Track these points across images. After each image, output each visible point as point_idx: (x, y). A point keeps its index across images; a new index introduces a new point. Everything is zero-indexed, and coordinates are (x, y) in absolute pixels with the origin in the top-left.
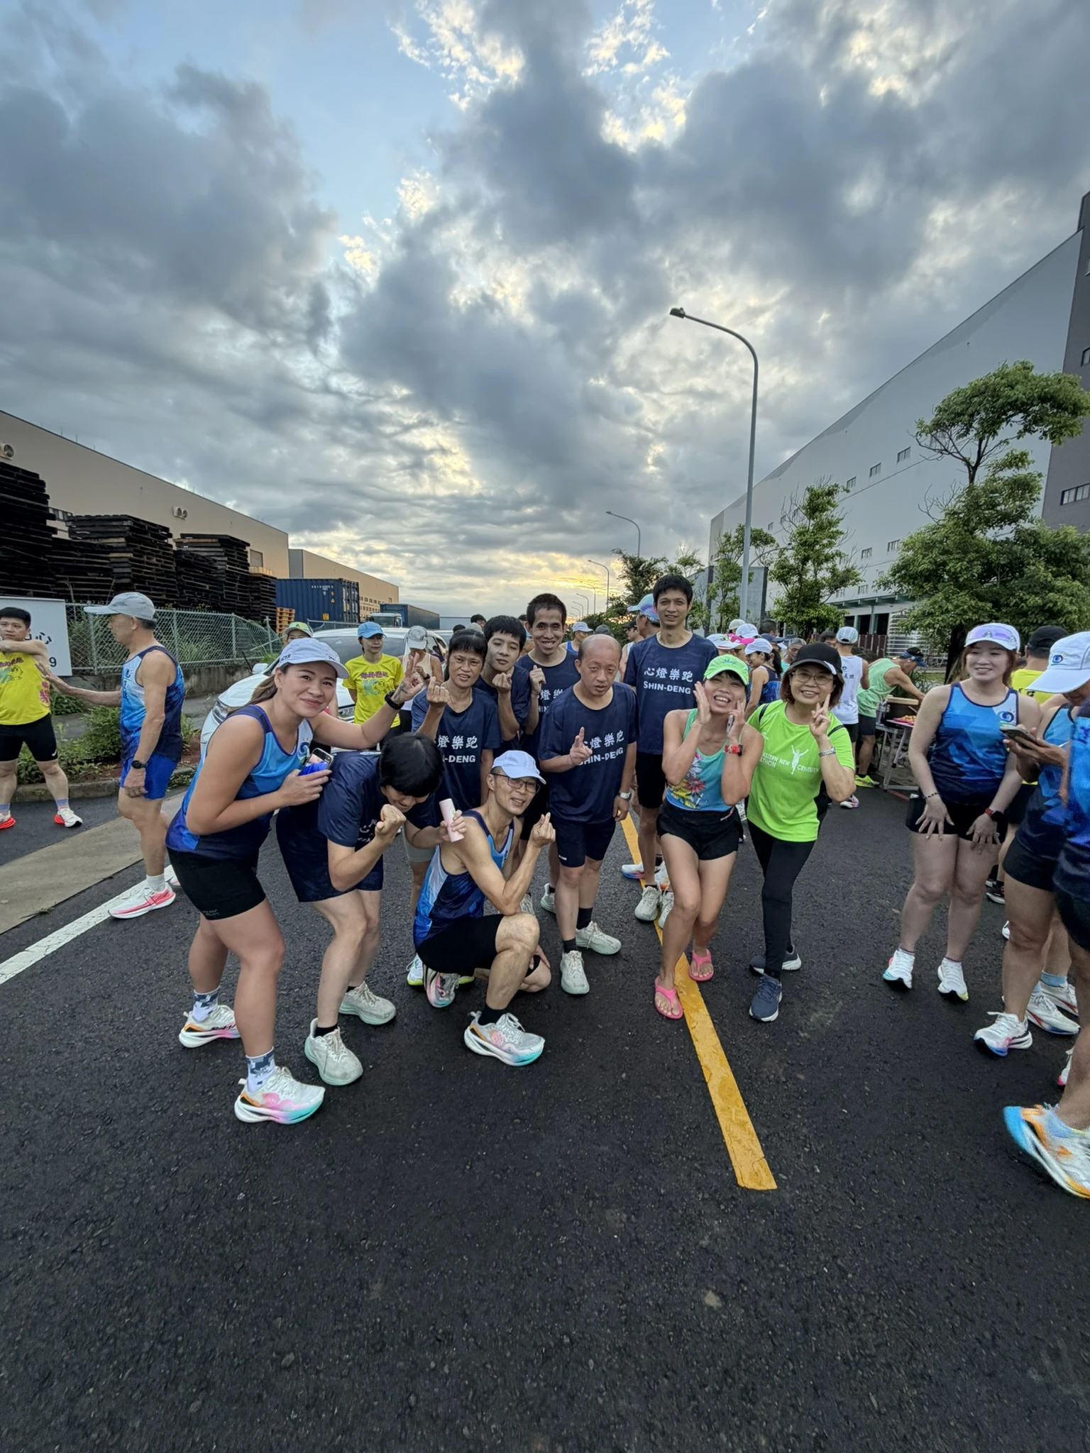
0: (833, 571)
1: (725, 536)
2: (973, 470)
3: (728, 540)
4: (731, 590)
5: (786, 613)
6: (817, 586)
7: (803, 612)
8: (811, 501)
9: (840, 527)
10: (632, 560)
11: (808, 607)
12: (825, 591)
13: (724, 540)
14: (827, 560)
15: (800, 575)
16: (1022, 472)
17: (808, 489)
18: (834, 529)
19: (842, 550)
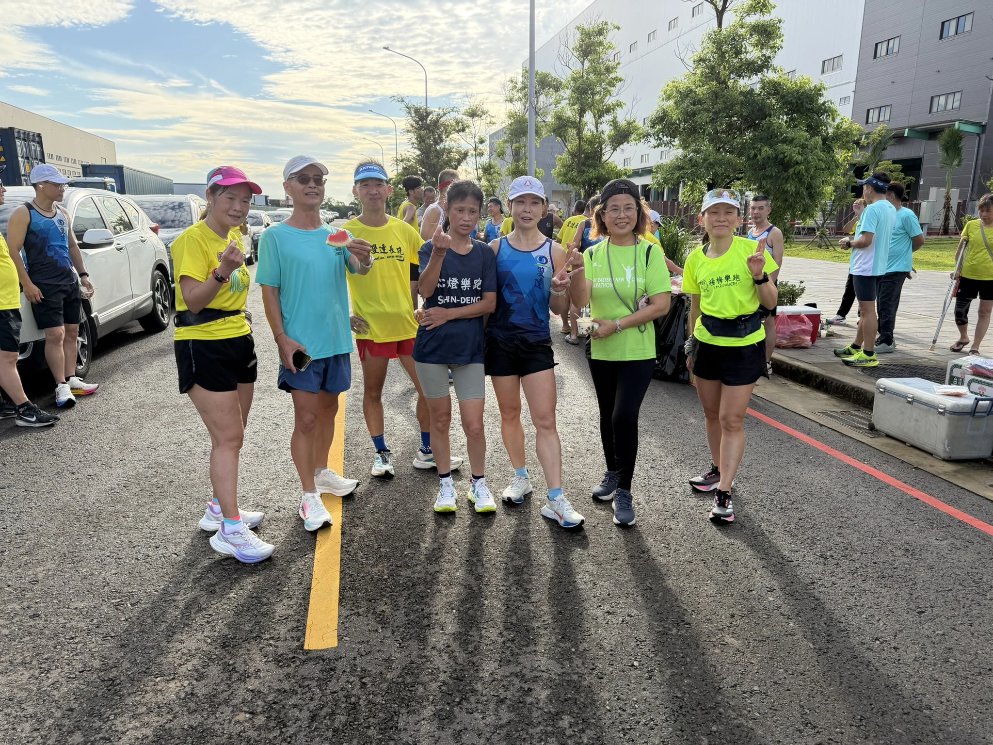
0: (614, 123)
2: (720, 14)
6: (597, 141)
7: (583, 172)
8: (582, 41)
9: (618, 73)
11: (589, 166)
12: (607, 149)
14: (608, 111)
15: (578, 128)
16: (766, 18)
17: (579, 28)
18: (612, 75)
19: (622, 99)
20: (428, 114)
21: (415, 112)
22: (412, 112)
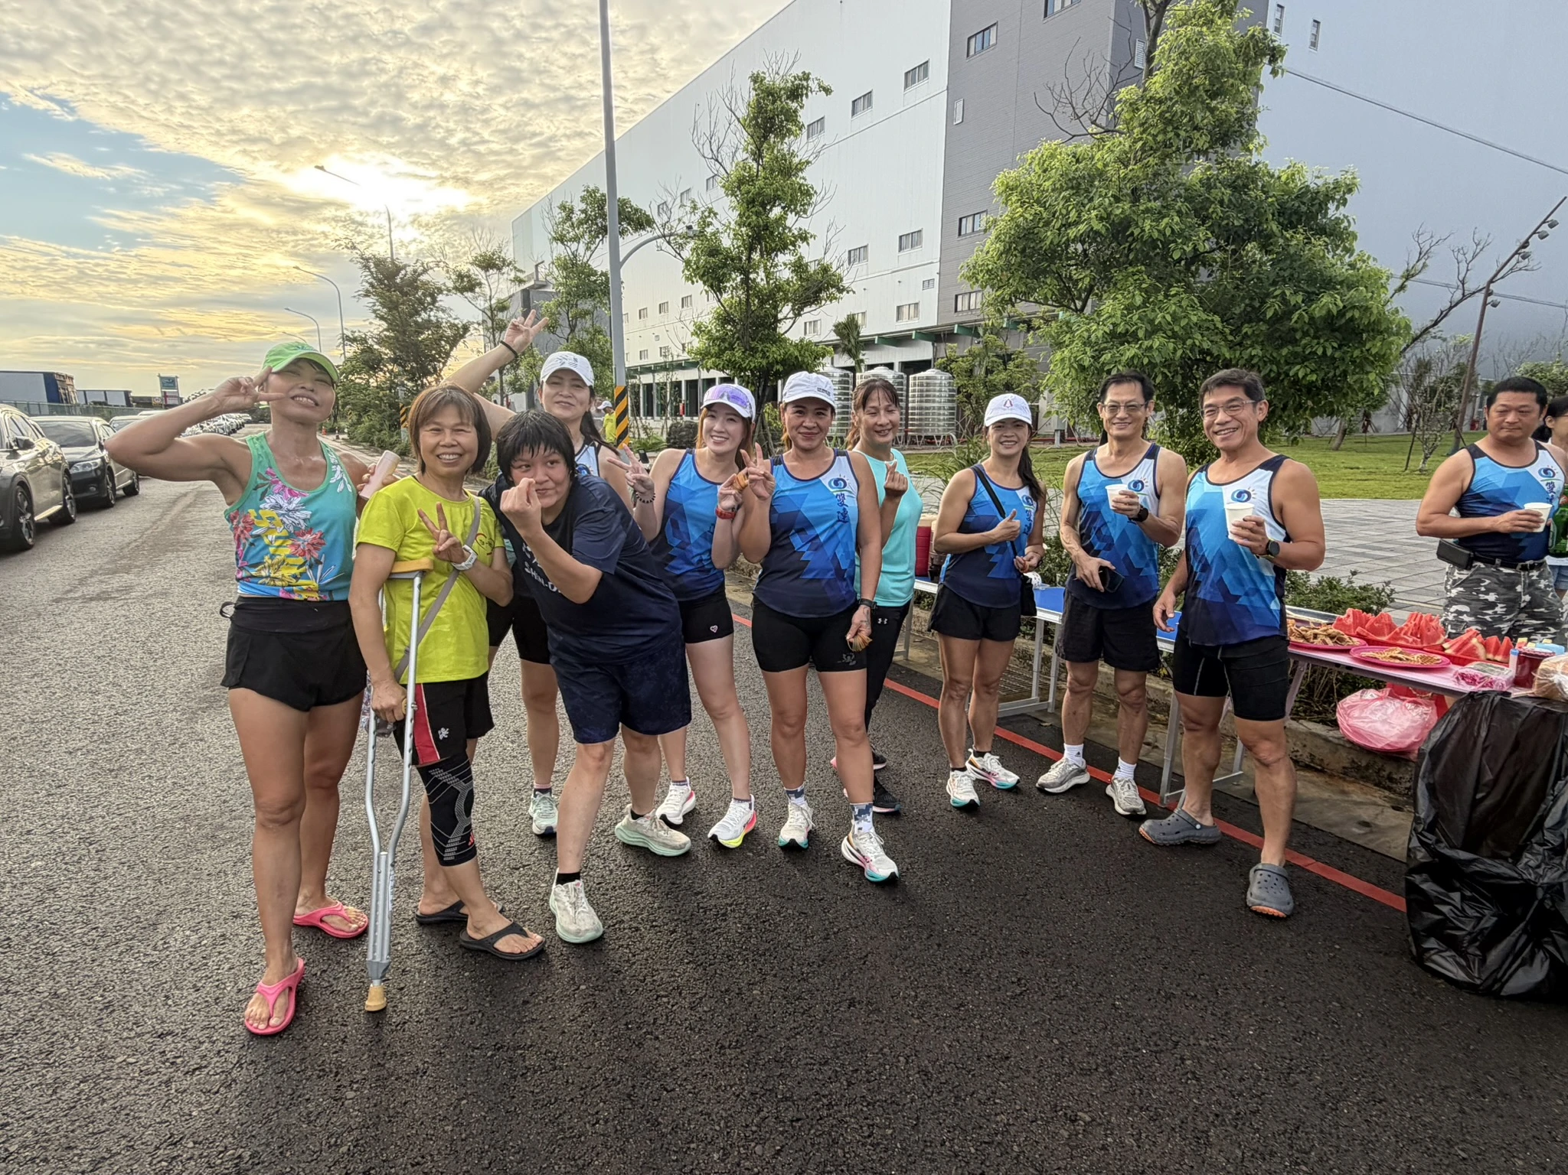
1: (563, 207)
3: (569, 218)
4: (585, 314)
5: (722, 352)
6: (773, 296)
8: (759, 108)
10: (379, 263)
13: (559, 215)
15: (746, 273)
17: (756, 79)
20: (399, 269)
21: (376, 265)
22: (372, 265)
